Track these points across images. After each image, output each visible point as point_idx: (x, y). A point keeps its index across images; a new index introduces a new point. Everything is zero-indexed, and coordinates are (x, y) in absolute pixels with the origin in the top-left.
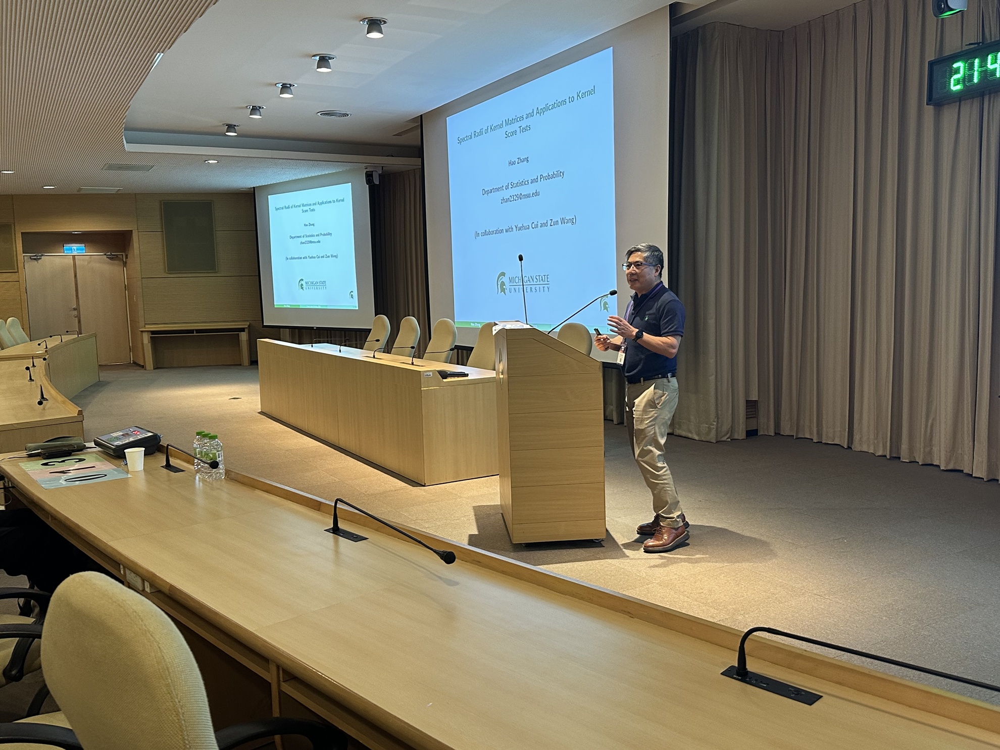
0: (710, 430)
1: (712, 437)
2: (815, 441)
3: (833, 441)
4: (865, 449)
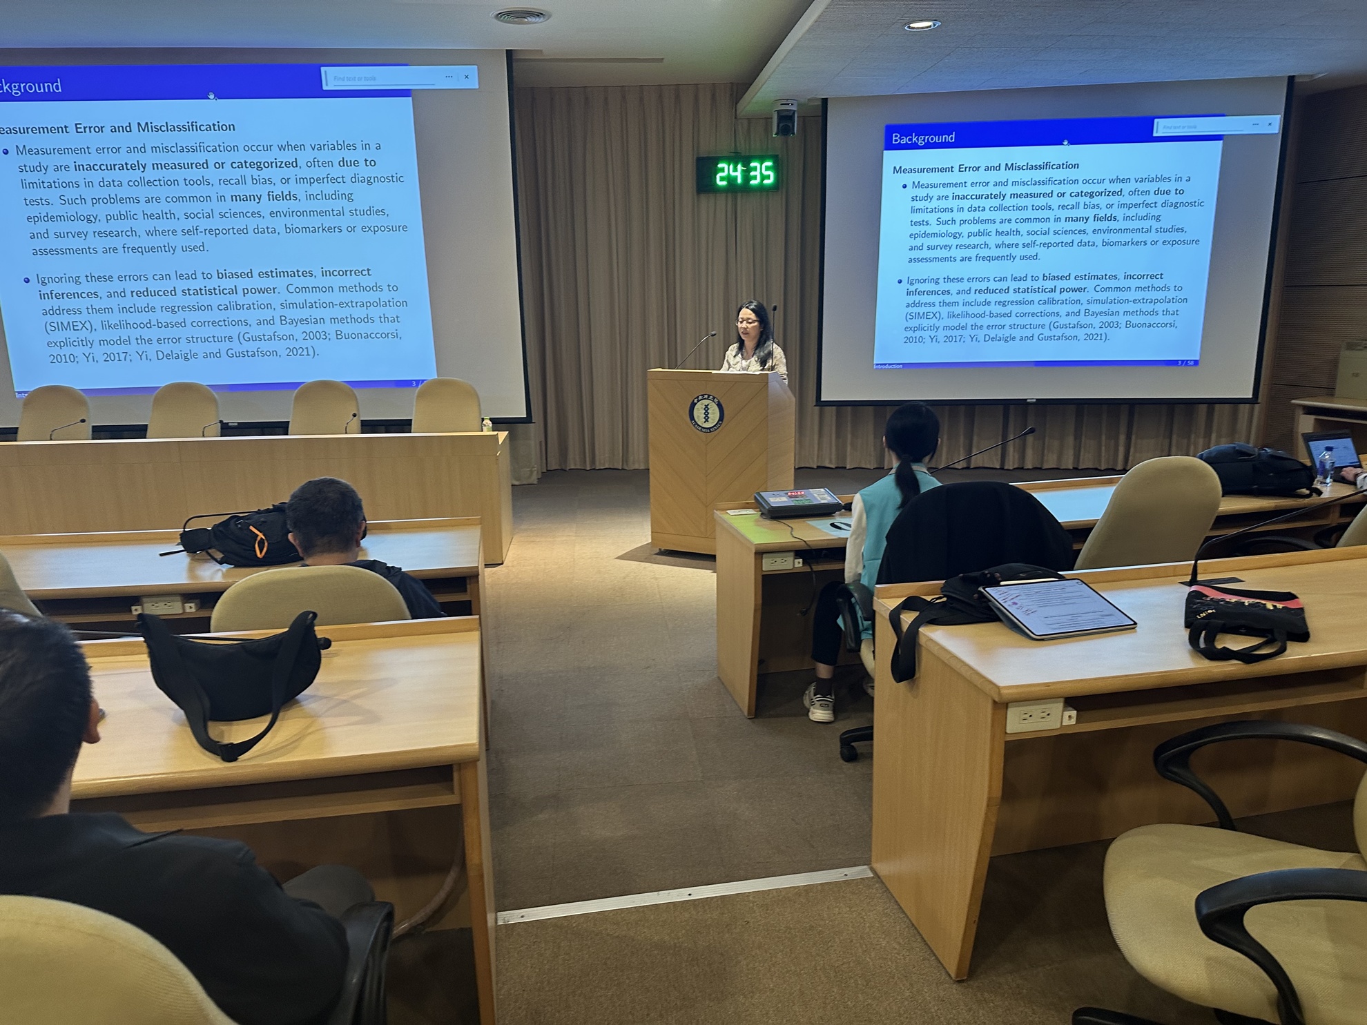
0: (531, 472)
1: (534, 479)
2: (588, 469)
3: (604, 465)
4: (636, 467)
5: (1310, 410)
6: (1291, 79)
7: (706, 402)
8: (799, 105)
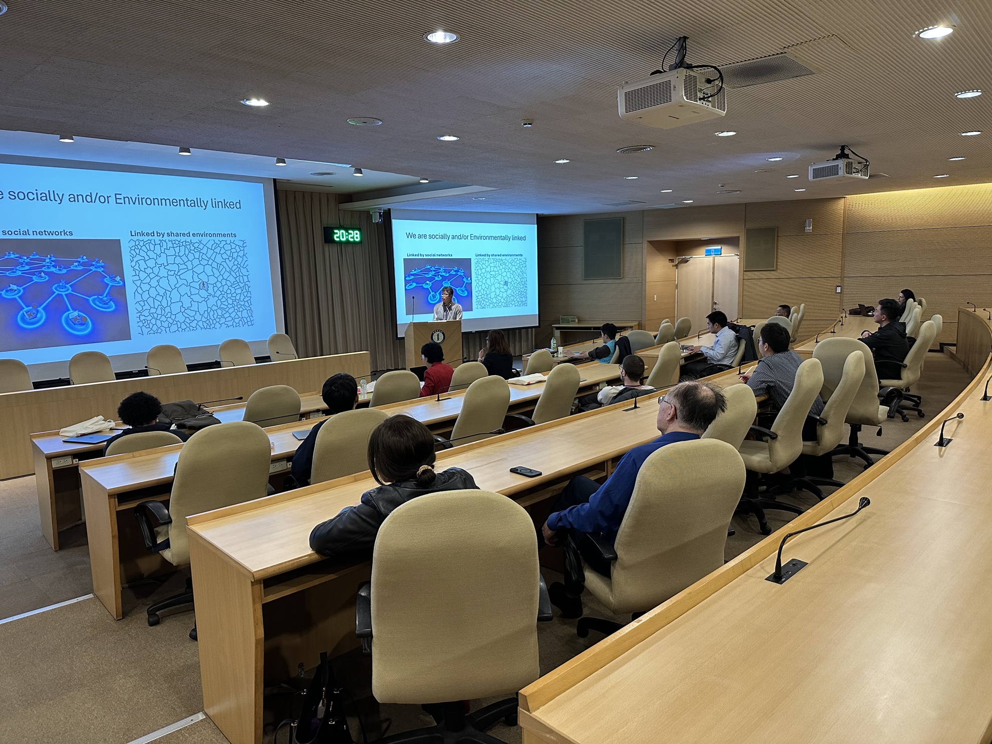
5: (557, 328)
6: (537, 214)
7: (438, 333)
8: (384, 210)
